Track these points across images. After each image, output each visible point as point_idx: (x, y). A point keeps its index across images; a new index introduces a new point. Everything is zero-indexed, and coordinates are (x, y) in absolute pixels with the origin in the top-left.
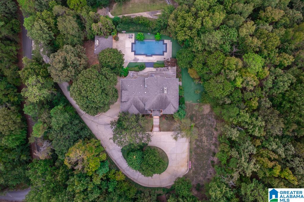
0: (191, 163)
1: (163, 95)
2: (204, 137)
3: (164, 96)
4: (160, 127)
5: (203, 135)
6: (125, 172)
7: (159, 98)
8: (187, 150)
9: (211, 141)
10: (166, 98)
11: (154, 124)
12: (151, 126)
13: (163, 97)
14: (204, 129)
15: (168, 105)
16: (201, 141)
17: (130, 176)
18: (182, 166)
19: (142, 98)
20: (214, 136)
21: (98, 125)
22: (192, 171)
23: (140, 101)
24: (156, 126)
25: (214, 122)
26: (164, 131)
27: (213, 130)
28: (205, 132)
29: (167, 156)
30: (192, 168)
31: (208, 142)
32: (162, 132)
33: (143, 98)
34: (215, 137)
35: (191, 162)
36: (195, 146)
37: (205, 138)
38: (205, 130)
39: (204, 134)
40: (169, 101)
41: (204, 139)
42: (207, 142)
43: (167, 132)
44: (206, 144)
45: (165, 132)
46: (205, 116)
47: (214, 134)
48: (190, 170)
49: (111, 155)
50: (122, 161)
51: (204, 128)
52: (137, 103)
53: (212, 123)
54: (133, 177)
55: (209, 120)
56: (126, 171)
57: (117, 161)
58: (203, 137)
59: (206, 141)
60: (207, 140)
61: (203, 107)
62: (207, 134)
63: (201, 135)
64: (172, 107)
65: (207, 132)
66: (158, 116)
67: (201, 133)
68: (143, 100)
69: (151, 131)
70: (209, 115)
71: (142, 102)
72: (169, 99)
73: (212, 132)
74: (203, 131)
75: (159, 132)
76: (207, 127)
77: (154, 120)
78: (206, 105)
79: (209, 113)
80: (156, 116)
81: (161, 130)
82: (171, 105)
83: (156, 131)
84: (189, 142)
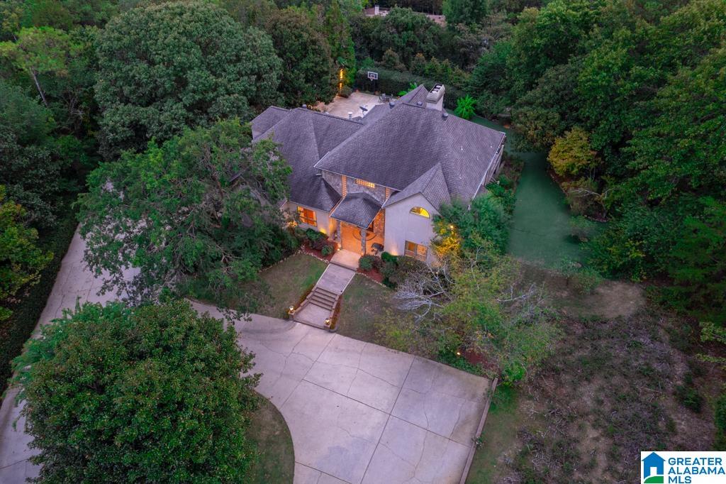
1: (415, 116)
2: (592, 433)
3: (422, 122)
4: (342, 308)
5: (584, 415)
7: (396, 128)
10: (428, 131)
11: (320, 283)
12: (302, 290)
13: (415, 125)
14: (594, 386)
15: (424, 171)
19: (325, 127)
23: (313, 135)
24: (324, 300)
25: (667, 360)
26: (349, 333)
27: (667, 402)
28: (600, 402)
32: (336, 336)
33: (329, 128)
37: (596, 439)
38: (602, 389)
39: (595, 412)
40: (436, 149)
45: (353, 342)
46: (606, 327)
51: (598, 382)
52: (298, 142)
53: (658, 367)
55: (637, 345)
58: (581, 428)
59: (602, 460)
61: (601, 290)
62: (614, 417)
63: (572, 419)
64: (440, 180)
65: (620, 407)
66: (358, 257)
67: (574, 403)
68: (325, 135)
69: (287, 317)
70: (637, 327)
71: (320, 145)
72: (438, 140)
73: (655, 411)
74: (588, 395)
75: (323, 332)
76: (616, 380)
77: (330, 270)
78: (619, 287)
79: (637, 315)
80: (349, 255)
81: (337, 325)
82: (440, 172)
83: (312, 321)
84: (473, 440)
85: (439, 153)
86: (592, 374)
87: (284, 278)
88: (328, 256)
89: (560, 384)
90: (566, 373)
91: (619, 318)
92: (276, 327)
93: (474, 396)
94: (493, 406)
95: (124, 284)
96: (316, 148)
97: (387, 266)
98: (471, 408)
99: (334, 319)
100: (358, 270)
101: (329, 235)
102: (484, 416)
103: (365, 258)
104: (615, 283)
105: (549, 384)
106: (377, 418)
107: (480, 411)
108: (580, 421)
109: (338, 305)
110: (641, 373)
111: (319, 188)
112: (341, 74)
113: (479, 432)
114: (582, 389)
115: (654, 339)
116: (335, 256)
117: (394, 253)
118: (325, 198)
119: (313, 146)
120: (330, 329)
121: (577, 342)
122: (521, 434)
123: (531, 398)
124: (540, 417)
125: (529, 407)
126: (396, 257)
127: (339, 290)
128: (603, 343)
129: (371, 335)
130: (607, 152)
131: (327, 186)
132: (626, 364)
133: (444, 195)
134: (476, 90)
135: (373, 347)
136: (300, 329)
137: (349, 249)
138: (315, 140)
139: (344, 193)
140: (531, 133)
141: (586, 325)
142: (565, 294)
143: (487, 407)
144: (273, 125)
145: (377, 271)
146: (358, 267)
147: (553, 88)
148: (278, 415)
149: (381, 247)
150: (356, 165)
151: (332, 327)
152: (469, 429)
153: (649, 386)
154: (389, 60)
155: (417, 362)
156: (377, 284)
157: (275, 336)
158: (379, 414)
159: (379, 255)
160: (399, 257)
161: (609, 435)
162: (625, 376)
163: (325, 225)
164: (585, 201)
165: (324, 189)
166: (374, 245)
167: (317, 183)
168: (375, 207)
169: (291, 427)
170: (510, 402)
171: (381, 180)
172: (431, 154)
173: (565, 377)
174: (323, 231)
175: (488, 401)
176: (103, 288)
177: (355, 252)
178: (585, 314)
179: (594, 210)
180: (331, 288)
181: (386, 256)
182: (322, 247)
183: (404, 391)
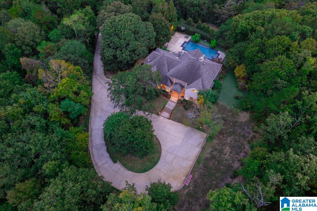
0: (192, 178)
1: (196, 63)
2: (228, 148)
4: (172, 113)
5: (227, 144)
6: (92, 150)
7: (190, 66)
8: (194, 159)
9: (236, 156)
10: (199, 68)
11: (167, 106)
12: (162, 107)
13: (195, 66)
15: (197, 79)
16: (221, 152)
17: (94, 158)
18: (175, 178)
19: (170, 62)
20: (245, 150)
21: (104, 88)
22: (187, 191)
23: (166, 64)
24: (167, 111)
25: (249, 133)
26: (174, 120)
27: (246, 142)
28: (231, 142)
29: (161, 152)
30: (189, 187)
31: (231, 155)
32: (171, 121)
34: (245, 152)
35: (191, 176)
36: (209, 156)
37: (228, 149)
38: (232, 139)
39: (229, 144)
40: (200, 74)
41: (225, 151)
42: (229, 155)
43: (177, 123)
44: (227, 157)
46: (238, 124)
47: (244, 148)
48: (185, 187)
49: (92, 121)
50: (100, 134)
51: (232, 137)
52: (162, 66)
53: (246, 135)
54: (97, 161)
55: (244, 129)
56: (94, 149)
57: (93, 131)
58: (226, 147)
59: (228, 153)
60: (231, 153)
61: (240, 114)
62: (233, 145)
63: (224, 144)
64: (200, 83)
65: (235, 143)
66: (177, 99)
67: (226, 141)
68: (170, 64)
69: (158, 114)
70: (245, 125)
71: (168, 67)
72: (201, 71)
73: (242, 144)
74: (229, 140)
75: (167, 119)
76: (236, 137)
77: (169, 102)
78: (245, 113)
79: (246, 122)
80: (174, 98)
81: (171, 118)
82: (201, 81)
83: (164, 116)
84: (202, 147)
85: (201, 75)
86: (231, 135)
87: (157, 104)
88: (169, 99)
89: (224, 137)
90: (226, 134)
91: (242, 122)
92: (155, 117)
93: (203, 138)
94: (207, 141)
95: (119, 106)
96: (167, 68)
97: (185, 103)
98: (202, 140)
99: (170, 116)
100: (177, 103)
101: (169, 92)
102: (205, 142)
103: (179, 100)
104: (244, 112)
105: (221, 136)
106: (180, 141)
107: (204, 141)
108: (226, 145)
109: (171, 112)
110: (242, 136)
111: (167, 80)
112: (172, 27)
113: (203, 146)
114: (228, 138)
115: (248, 128)
116: (171, 98)
117: (187, 99)
118: (169, 83)
119: (166, 68)
120: (169, 119)
121: (230, 127)
122: (212, 147)
123: (216, 139)
124: (217, 144)
125: (215, 141)
126: (187, 100)
127: (172, 108)
128: (236, 128)
129: (180, 121)
130: (250, 73)
131: (170, 79)
132: (240, 133)
133: (201, 87)
134: (218, 38)
135: (180, 124)
136: (161, 118)
137: (174, 97)
138: (167, 66)
139: (174, 82)
140: (230, 63)
141: (233, 123)
142: (230, 114)
143: (206, 140)
144: (155, 59)
145: (182, 104)
146: (177, 102)
147: (238, 51)
148: (157, 139)
149: (183, 97)
150: (178, 75)
151: (170, 118)
152: (201, 145)
153: (243, 139)
154: (189, 22)
155: (190, 129)
156: (182, 108)
157: (155, 119)
158: (181, 140)
159: (182, 99)
160: (188, 100)
161: (231, 148)
162: (239, 136)
163: (168, 90)
164: (242, 87)
165: (169, 81)
166: (181, 96)
167: (167, 78)
168: (182, 87)
169: (160, 142)
170: (211, 140)
171: (185, 81)
172: (199, 75)
173: (225, 135)
174: (167, 91)
175: (207, 139)
176: (115, 107)
177: (176, 97)
178: (234, 120)
179: (243, 90)
180: (170, 108)
181: (184, 99)
182: (167, 96)
183: (187, 135)
